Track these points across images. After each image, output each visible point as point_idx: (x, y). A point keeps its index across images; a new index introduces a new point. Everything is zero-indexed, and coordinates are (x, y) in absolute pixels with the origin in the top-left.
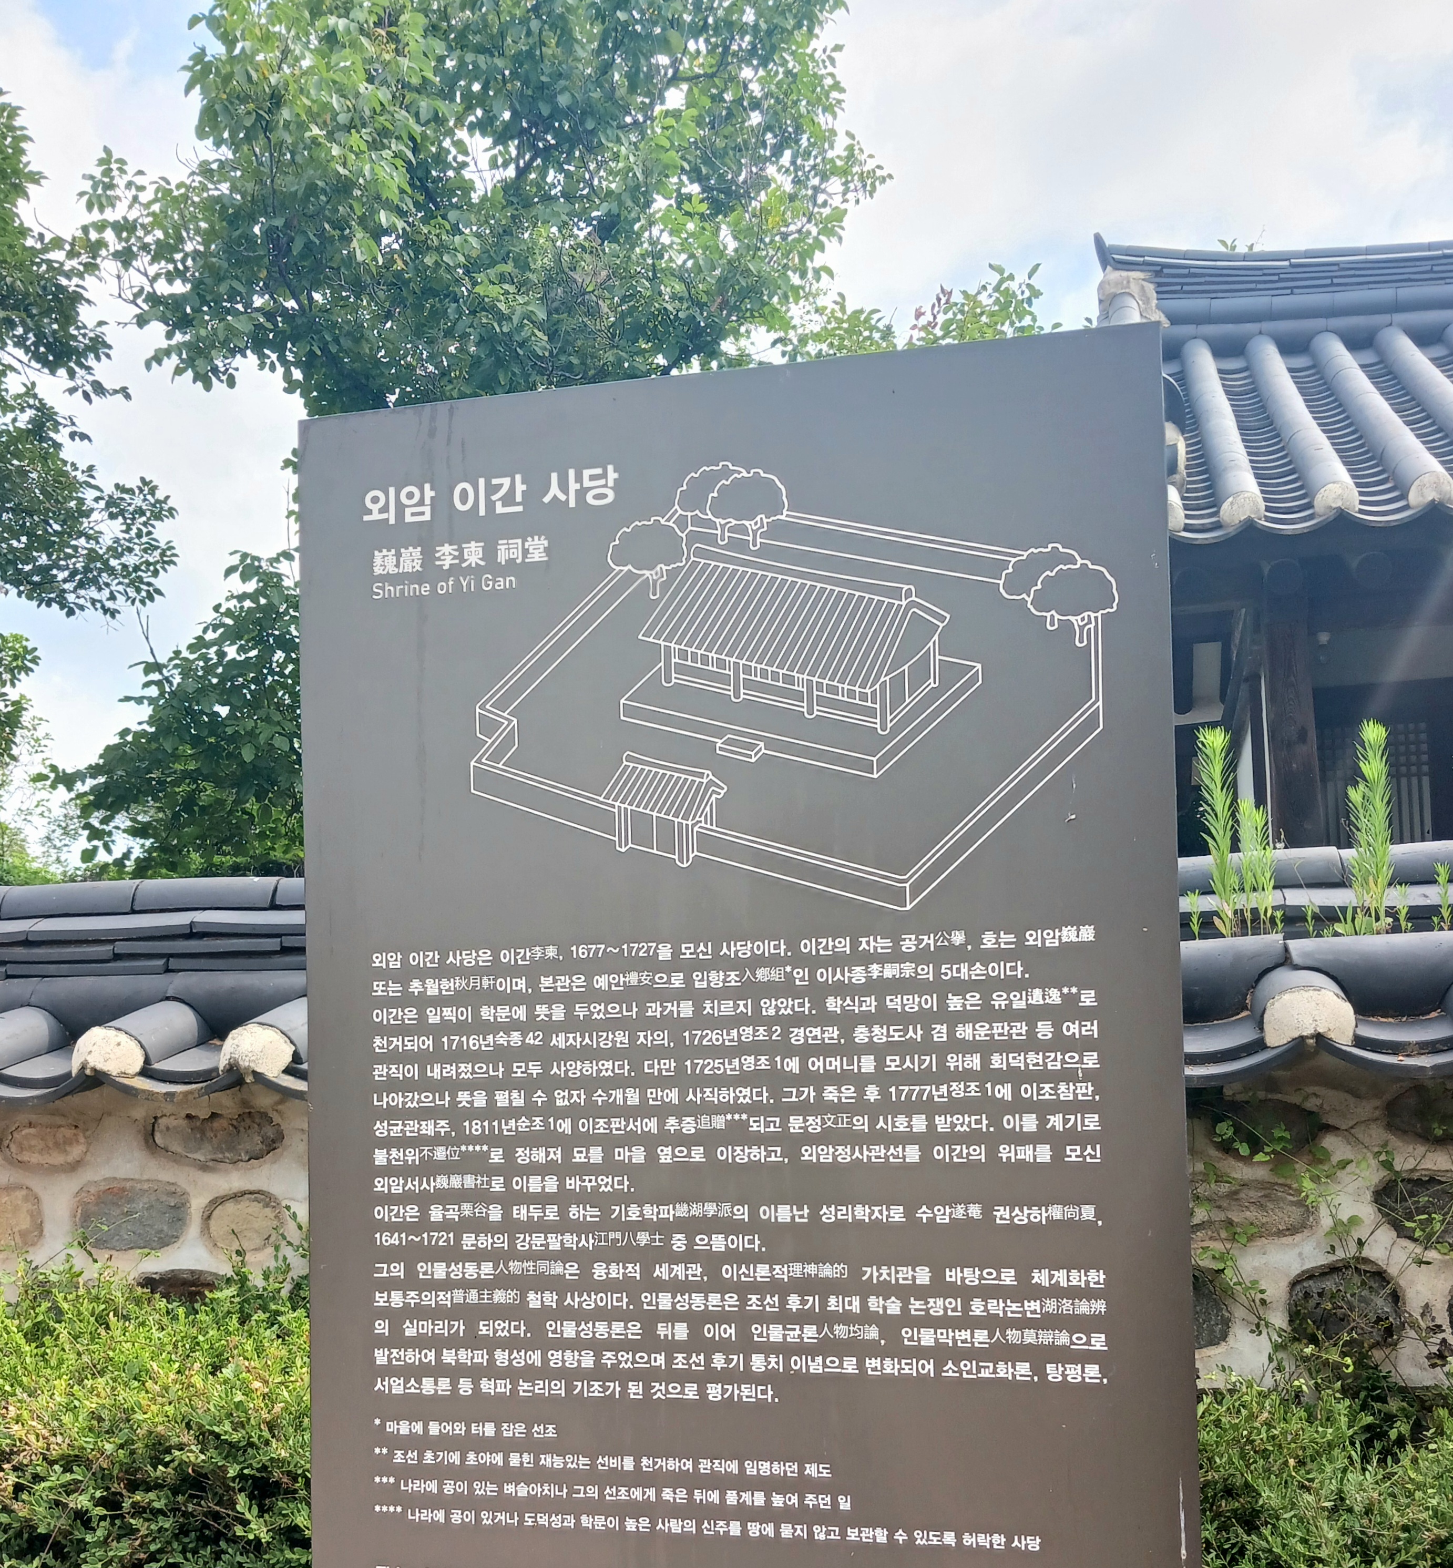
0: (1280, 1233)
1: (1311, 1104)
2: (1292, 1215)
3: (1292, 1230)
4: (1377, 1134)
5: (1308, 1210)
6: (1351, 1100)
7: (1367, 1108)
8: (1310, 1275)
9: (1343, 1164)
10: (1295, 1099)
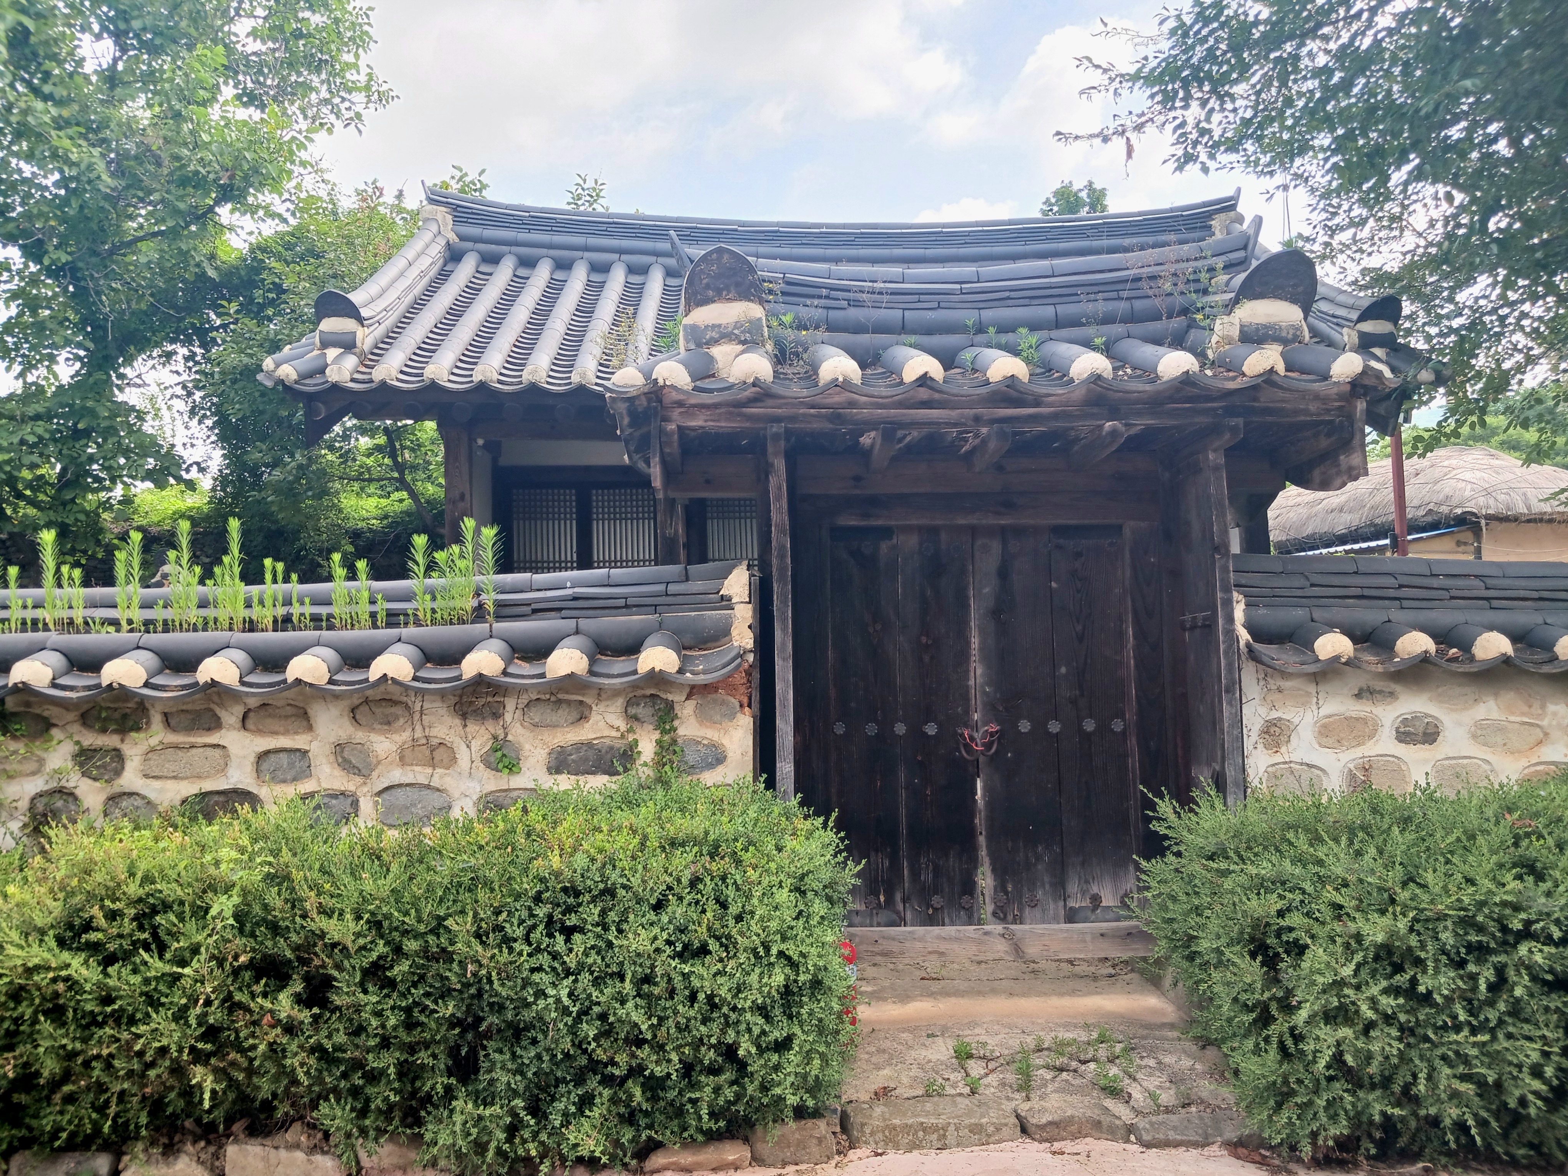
0: (28, 775)
1: (46, 714)
2: (32, 766)
3: (33, 773)
4: (76, 728)
5: (41, 762)
6: (64, 712)
7: (72, 716)
8: (40, 795)
9: (60, 742)
10: (37, 711)
